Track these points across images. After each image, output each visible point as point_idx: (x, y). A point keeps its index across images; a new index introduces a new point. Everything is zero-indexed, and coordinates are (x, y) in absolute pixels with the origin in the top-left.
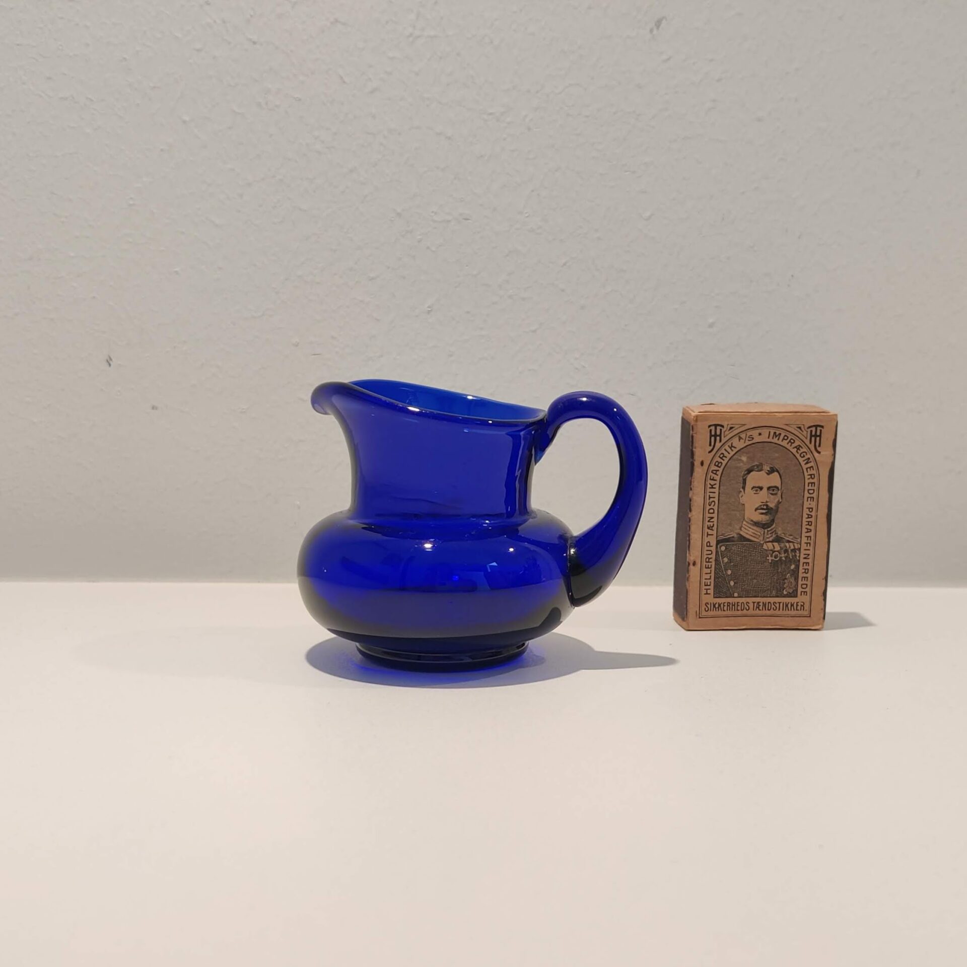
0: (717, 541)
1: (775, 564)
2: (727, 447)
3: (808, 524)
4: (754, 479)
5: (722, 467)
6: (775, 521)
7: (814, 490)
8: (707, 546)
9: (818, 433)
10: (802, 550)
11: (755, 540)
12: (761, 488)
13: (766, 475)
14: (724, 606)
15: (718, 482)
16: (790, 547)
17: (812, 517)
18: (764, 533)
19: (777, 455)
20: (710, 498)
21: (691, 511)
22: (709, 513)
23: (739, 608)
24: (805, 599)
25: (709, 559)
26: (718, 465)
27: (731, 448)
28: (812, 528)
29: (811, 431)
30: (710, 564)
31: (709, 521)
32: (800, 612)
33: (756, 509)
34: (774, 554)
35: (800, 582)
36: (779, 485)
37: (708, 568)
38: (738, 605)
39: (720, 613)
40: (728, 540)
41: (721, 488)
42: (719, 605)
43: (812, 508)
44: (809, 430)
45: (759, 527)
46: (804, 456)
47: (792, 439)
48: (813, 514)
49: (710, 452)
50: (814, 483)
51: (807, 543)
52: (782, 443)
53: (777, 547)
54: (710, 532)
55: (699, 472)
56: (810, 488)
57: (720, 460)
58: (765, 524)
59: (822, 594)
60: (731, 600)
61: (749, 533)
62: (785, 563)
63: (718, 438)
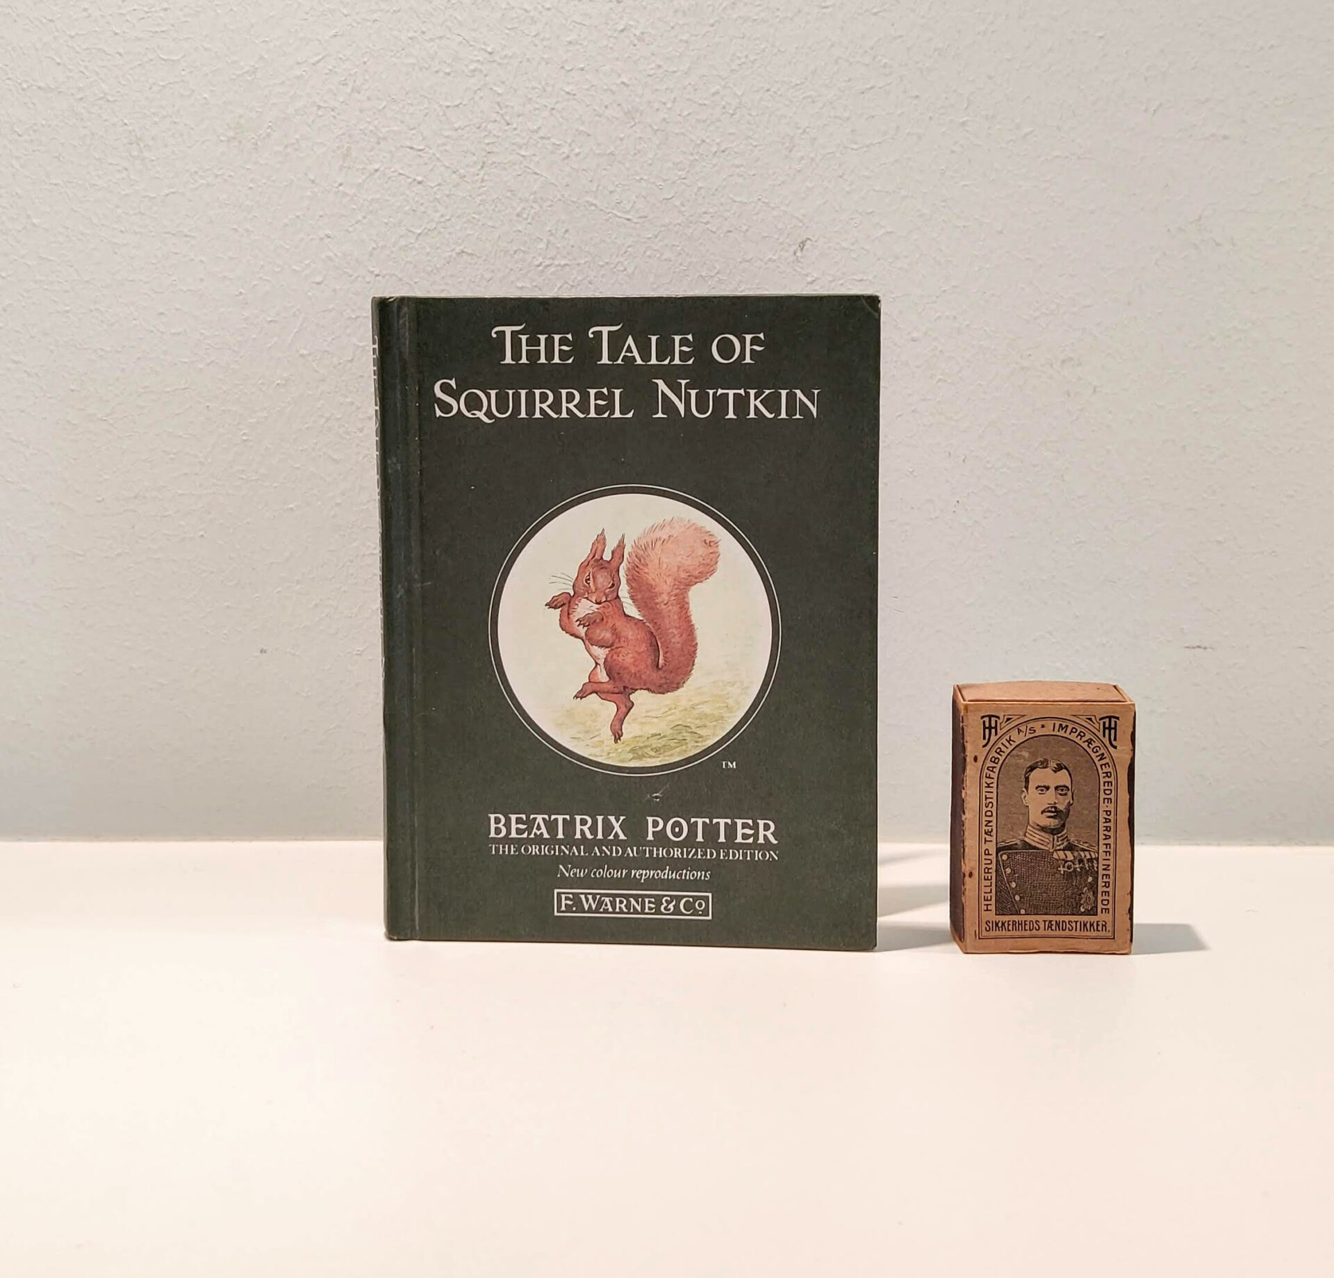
0: (997, 849)
1: (1069, 876)
2: (1004, 741)
3: (1107, 830)
4: (1037, 777)
5: (1001, 762)
6: (1066, 826)
7: (1111, 790)
8: (985, 854)
9: (1113, 726)
11: (1042, 847)
12: (1048, 788)
13: (1053, 773)
14: (1009, 925)
15: (994, 781)
16: (1085, 856)
18: (1053, 840)
19: (1064, 750)
20: (986, 798)
21: (964, 813)
22: (986, 816)
23: (1027, 927)
24: (1107, 917)
25: (988, 869)
26: (995, 760)
27: (1009, 742)
28: (1111, 834)
29: (1104, 723)
31: (986, 825)
32: (1100, 933)
33: (1042, 812)
34: (1066, 865)
35: (1100, 898)
36: (1068, 784)
37: (988, 879)
39: (1004, 933)
40: (1010, 848)
41: (999, 786)
43: (1110, 811)
44: (1102, 722)
45: (1048, 833)
46: (1097, 752)
47: (1081, 732)
48: (1112, 817)
49: (984, 746)
50: (1111, 782)
51: (1106, 852)
52: (1069, 737)
53: (1070, 857)
54: (988, 838)
55: (972, 771)
56: (1106, 787)
57: (996, 755)
58: (1053, 829)
59: (1127, 912)
60: (1016, 918)
61: (1036, 839)
62: (1081, 875)
63: (993, 731)
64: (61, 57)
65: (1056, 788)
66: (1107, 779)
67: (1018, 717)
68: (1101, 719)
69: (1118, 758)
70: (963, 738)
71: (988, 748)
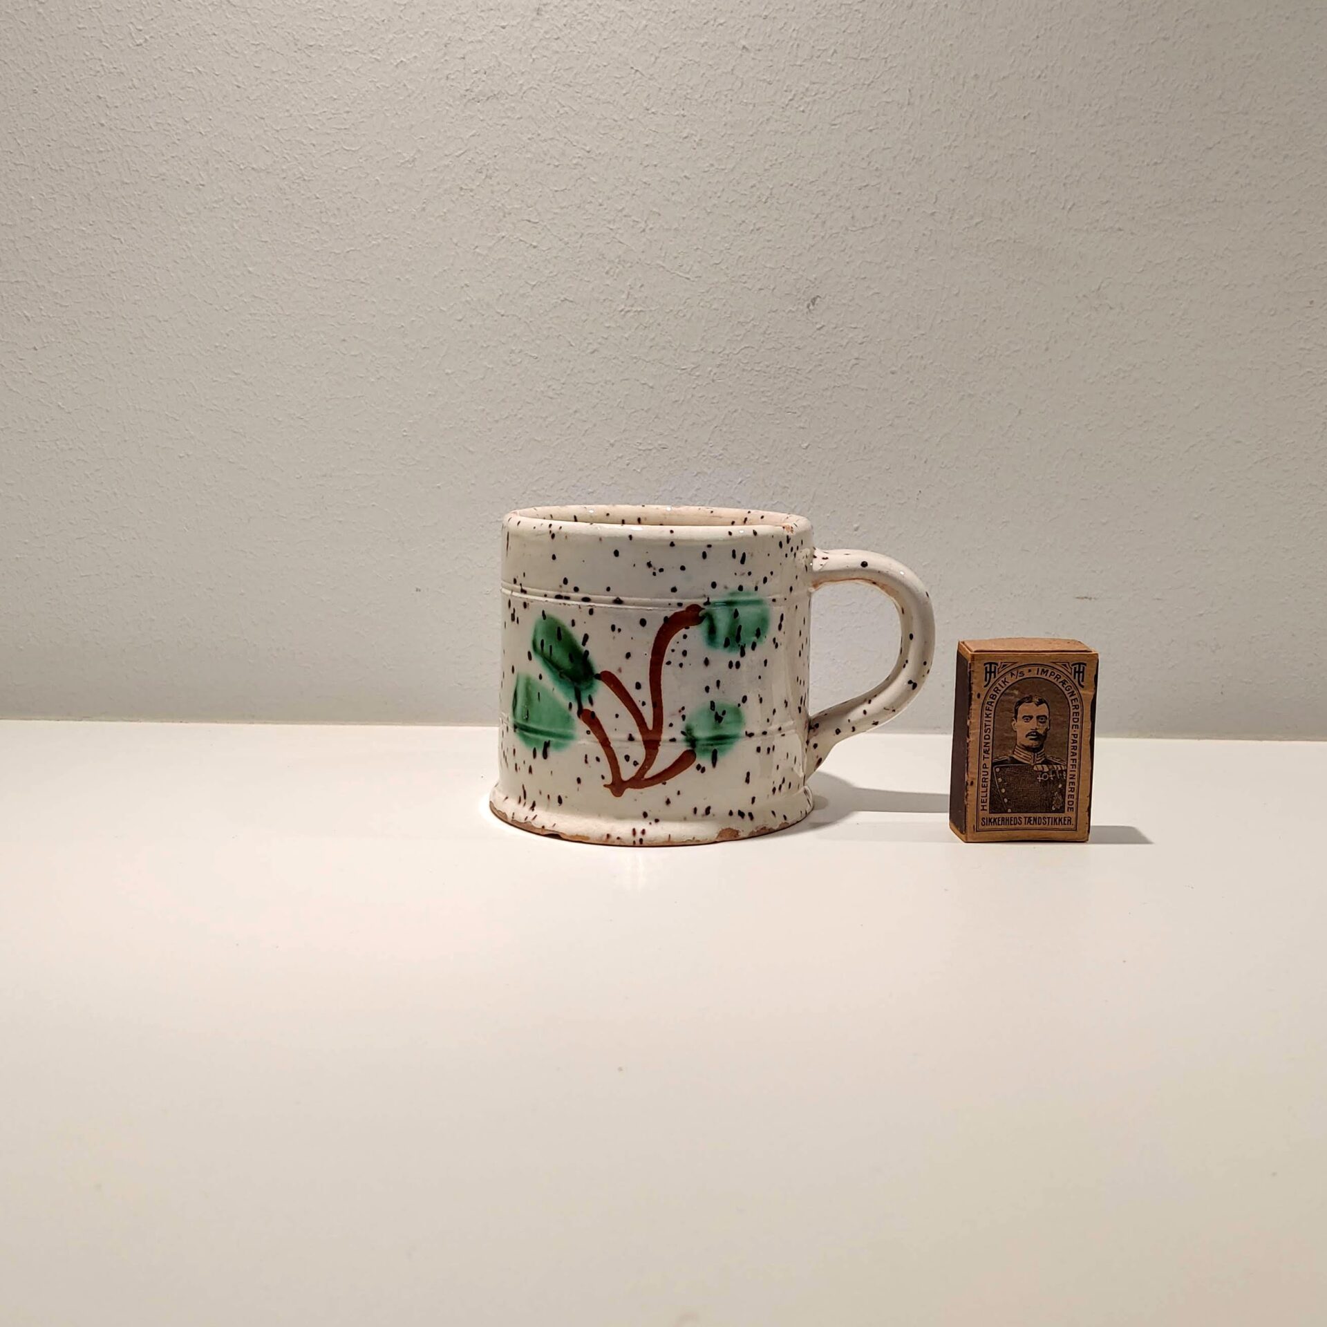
0: (992, 763)
1: (1044, 783)
2: (1000, 682)
3: (1074, 749)
4: (1025, 709)
5: (997, 698)
6: (1044, 746)
7: (1078, 719)
8: (983, 768)
9: (1081, 670)
10: (1068, 771)
11: (1025, 762)
12: (1031, 717)
13: (1035, 705)
14: (999, 820)
15: (992, 712)
16: (1057, 768)
17: (1076, 742)
18: (1034, 756)
19: (1044, 689)
20: (986, 726)
21: (968, 737)
22: (985, 739)
23: (1012, 823)
24: (1072, 815)
25: (986, 779)
26: (993, 697)
27: (1004, 683)
28: (1077, 752)
29: (1075, 668)
30: (985, 783)
31: (985, 746)
32: (1066, 826)
33: (1027, 736)
34: (1043, 775)
35: (1067, 800)
36: (1047, 714)
37: (984, 787)
38: (1011, 820)
39: (995, 827)
40: (1002, 762)
41: (996, 717)
42: (995, 820)
43: (1077, 735)
44: (1073, 667)
45: (1031, 752)
46: (1069, 690)
47: (1058, 675)
48: (1078, 739)
49: (985, 686)
50: (1079, 713)
51: (1073, 765)
52: (1049, 679)
53: (1046, 769)
54: (986, 756)
55: (976, 706)
56: (1075, 717)
57: (995, 693)
58: (1034, 749)
59: (1086, 810)
60: (1005, 815)
61: (1021, 756)
62: (1054, 784)
63: (993, 674)
64: (269, 147)
65: (1038, 717)
66: (1076, 711)
67: (1010, 664)
68: (1072, 665)
69: (1084, 694)
70: (970, 680)
71: (988, 688)
